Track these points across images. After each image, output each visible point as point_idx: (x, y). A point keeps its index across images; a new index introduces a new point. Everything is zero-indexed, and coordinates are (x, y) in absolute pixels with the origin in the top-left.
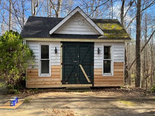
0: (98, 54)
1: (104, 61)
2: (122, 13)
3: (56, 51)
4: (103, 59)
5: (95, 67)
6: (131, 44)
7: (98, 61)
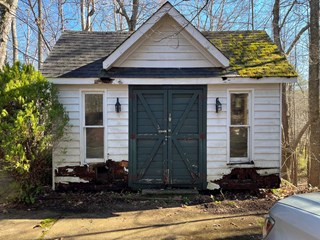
0: (217, 111)
1: (231, 128)
2: (277, 18)
3: (118, 107)
4: (229, 125)
5: (208, 144)
6: (297, 88)
7: (216, 130)
